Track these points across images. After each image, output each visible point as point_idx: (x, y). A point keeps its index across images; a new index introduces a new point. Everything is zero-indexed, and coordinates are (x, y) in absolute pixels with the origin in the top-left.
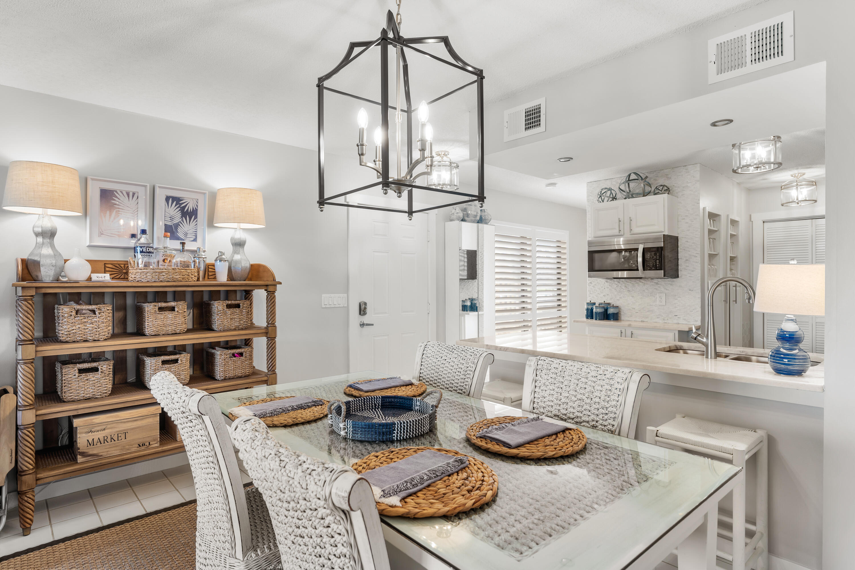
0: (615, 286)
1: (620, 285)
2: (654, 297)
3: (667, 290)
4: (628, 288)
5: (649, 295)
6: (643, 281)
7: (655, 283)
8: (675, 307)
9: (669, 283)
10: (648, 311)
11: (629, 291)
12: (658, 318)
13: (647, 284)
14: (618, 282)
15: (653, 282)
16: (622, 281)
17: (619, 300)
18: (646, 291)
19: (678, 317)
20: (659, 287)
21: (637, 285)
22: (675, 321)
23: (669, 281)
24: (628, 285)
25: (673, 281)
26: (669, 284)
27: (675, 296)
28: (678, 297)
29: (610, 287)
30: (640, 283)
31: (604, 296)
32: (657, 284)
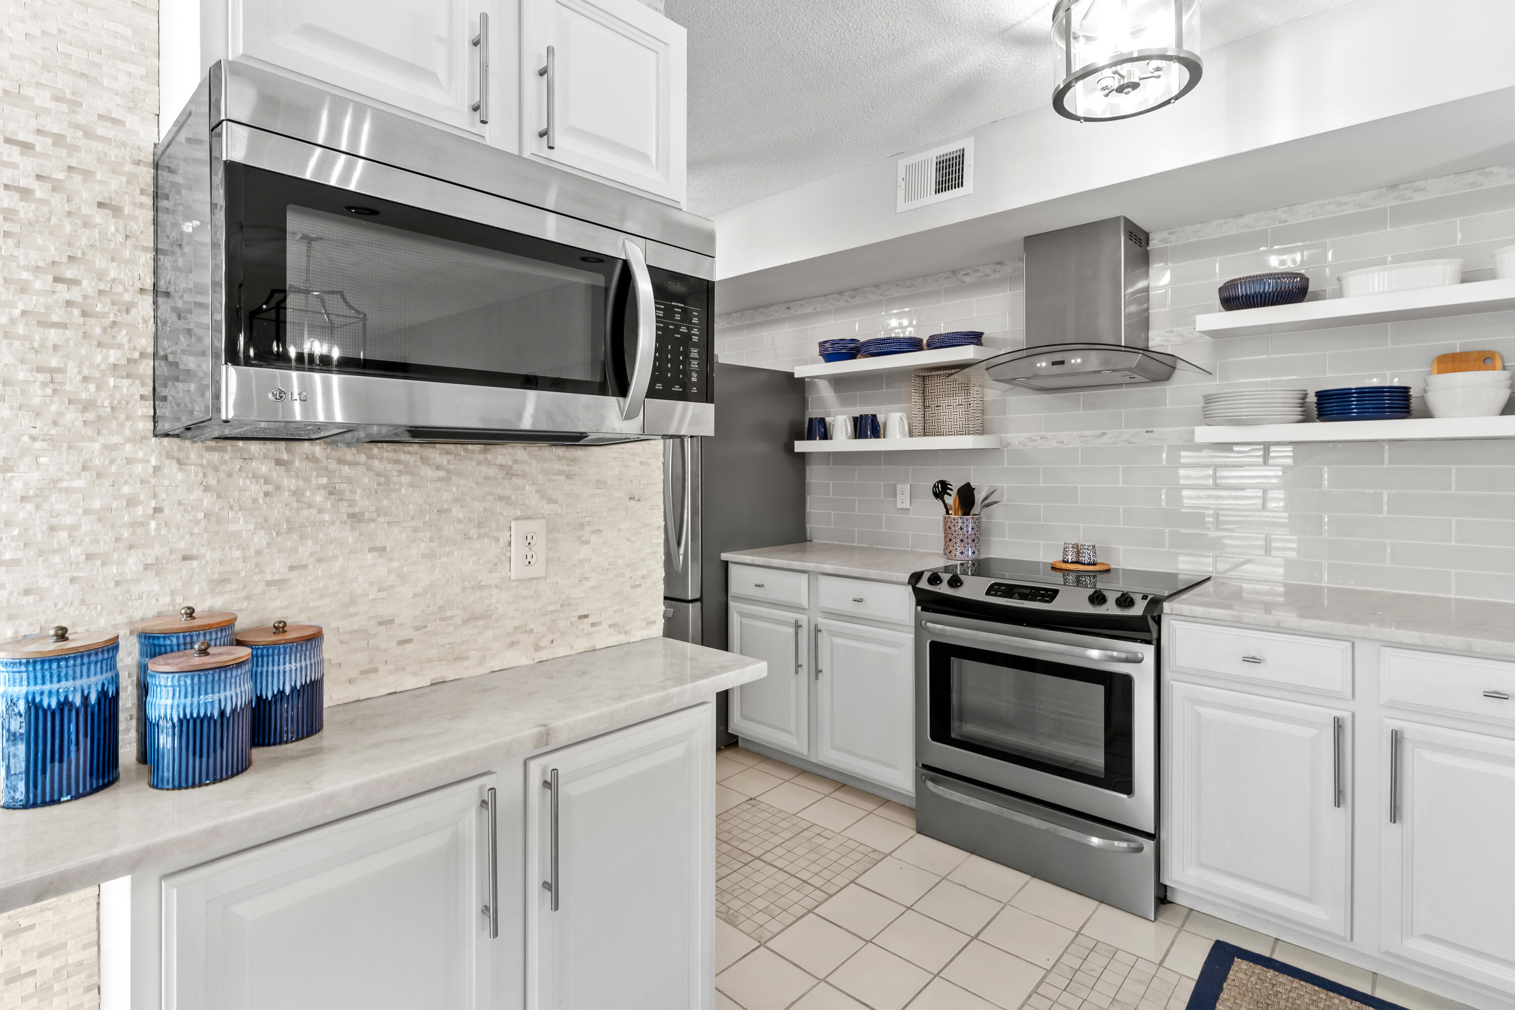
0: (256, 489)
1: (289, 483)
2: (497, 540)
3: (550, 501)
4: (352, 503)
5: (473, 532)
6: (443, 460)
7: (501, 467)
8: (583, 579)
9: (557, 466)
10: (465, 622)
11: (354, 517)
12: (512, 644)
13: (460, 474)
14: (279, 462)
15: (489, 464)
16: (311, 458)
17: (280, 583)
18: (457, 512)
19: (591, 620)
20: (516, 489)
21: (406, 479)
22: (582, 644)
23: (559, 459)
24: (349, 480)
25: (574, 460)
26: (560, 473)
27: (582, 526)
28: (593, 532)
29: (207, 501)
30: (428, 472)
31: (154, 567)
32: (509, 472)
